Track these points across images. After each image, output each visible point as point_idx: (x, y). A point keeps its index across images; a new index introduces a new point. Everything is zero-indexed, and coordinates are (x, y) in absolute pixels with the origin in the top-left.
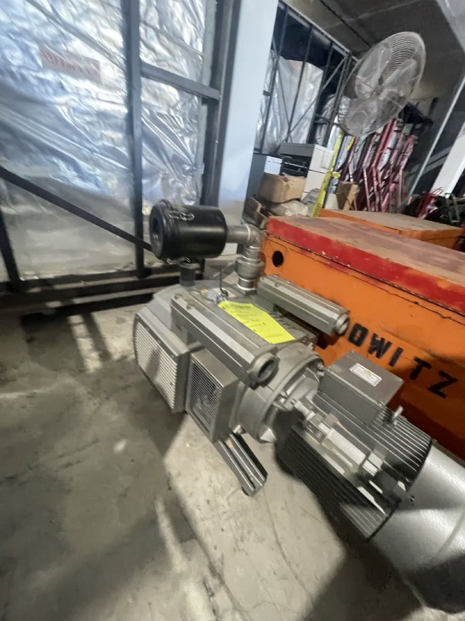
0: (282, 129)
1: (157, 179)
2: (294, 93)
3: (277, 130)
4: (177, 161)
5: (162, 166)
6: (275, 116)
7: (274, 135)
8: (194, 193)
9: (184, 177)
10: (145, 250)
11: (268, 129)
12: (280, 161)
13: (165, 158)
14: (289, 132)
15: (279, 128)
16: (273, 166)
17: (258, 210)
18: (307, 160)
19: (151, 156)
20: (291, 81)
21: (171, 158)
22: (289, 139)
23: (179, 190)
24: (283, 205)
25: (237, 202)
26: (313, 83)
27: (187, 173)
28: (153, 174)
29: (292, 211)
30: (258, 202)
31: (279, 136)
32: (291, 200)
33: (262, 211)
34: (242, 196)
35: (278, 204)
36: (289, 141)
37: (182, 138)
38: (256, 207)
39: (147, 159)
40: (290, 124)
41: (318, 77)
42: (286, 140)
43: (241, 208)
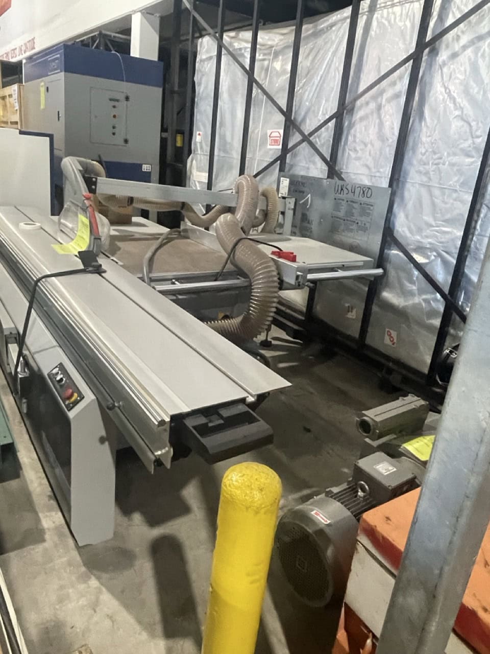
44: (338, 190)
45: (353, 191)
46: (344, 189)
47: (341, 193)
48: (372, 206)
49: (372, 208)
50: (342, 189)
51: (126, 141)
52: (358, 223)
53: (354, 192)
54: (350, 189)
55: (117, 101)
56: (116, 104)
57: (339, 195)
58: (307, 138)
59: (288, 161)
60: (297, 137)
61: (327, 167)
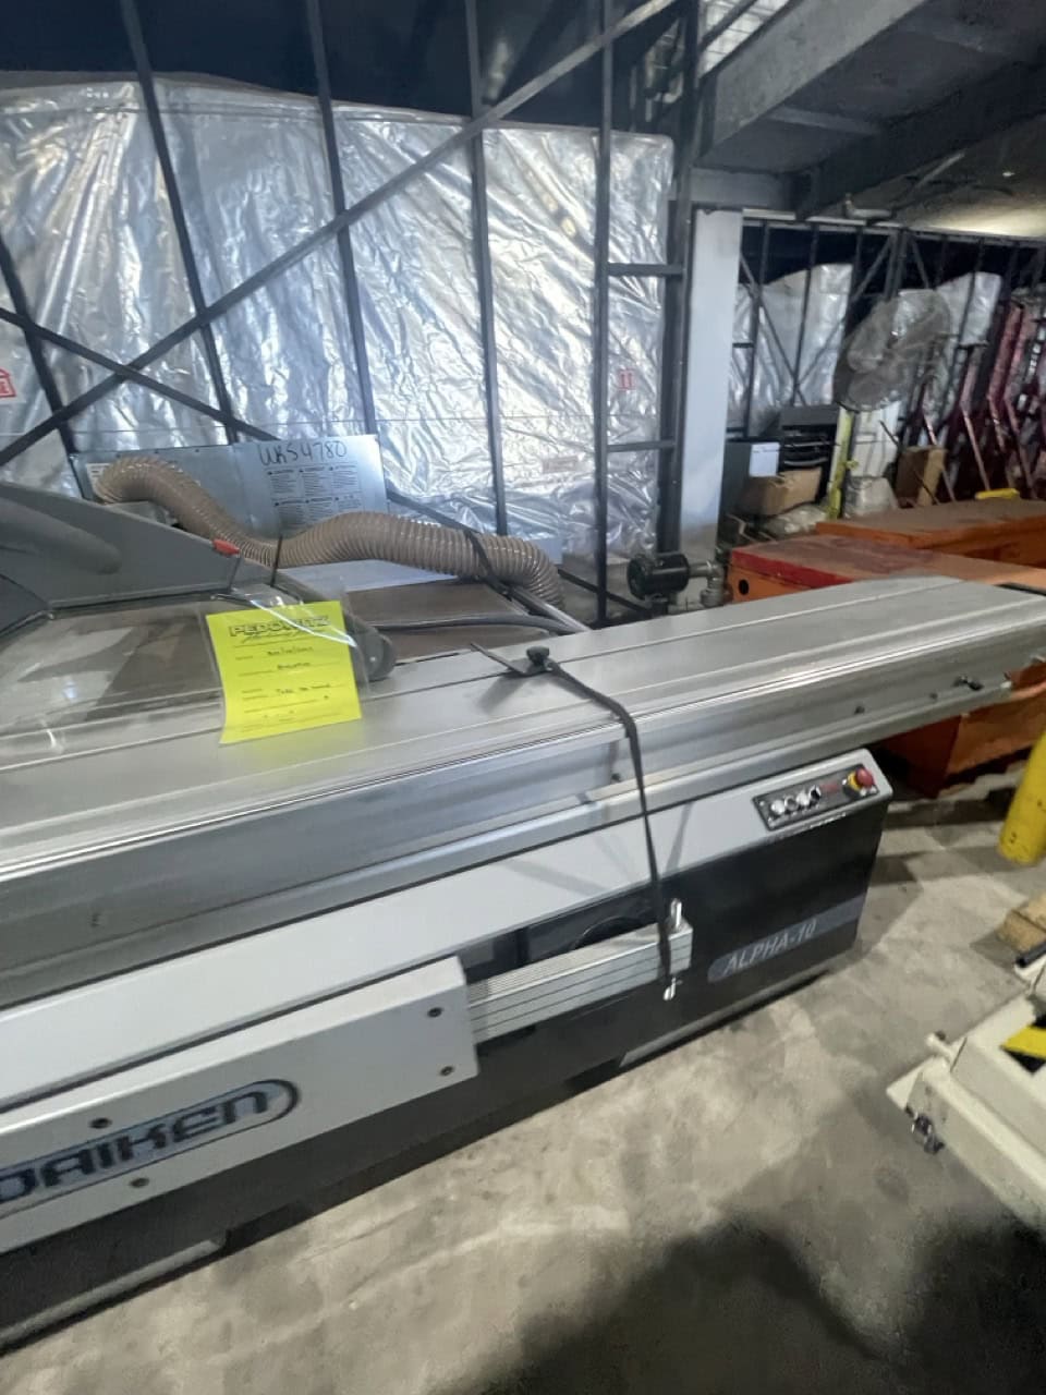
0: (782, 382)
1: (617, 531)
2: (796, 324)
3: (773, 390)
5: (623, 517)
6: (766, 372)
7: (767, 397)
8: (653, 534)
9: (643, 523)
10: (608, 600)
11: (756, 393)
12: (776, 446)
13: (624, 510)
14: (796, 386)
15: (777, 383)
16: (764, 459)
17: (741, 531)
18: (831, 430)
19: (614, 512)
20: (789, 309)
21: (629, 506)
22: (798, 398)
23: (638, 536)
24: (781, 517)
25: (706, 527)
26: (836, 290)
27: (645, 517)
28: (614, 526)
29: (796, 523)
30: (741, 521)
31: (777, 397)
32: (797, 506)
33: (747, 530)
34: (713, 516)
35: (773, 517)
36: (798, 404)
37: (640, 488)
38: (737, 526)
39: (610, 515)
40: (795, 374)
41: (843, 279)
42: (792, 401)
43: (714, 532)
44: (269, 458)
45: (306, 451)
46: (284, 451)
47: (278, 460)
48: (353, 466)
49: (354, 470)
50: (278, 455)
52: (337, 499)
53: (310, 454)
54: (298, 451)
57: (277, 465)
58: (130, 373)
59: (82, 427)
60: (90, 372)
61: (217, 424)
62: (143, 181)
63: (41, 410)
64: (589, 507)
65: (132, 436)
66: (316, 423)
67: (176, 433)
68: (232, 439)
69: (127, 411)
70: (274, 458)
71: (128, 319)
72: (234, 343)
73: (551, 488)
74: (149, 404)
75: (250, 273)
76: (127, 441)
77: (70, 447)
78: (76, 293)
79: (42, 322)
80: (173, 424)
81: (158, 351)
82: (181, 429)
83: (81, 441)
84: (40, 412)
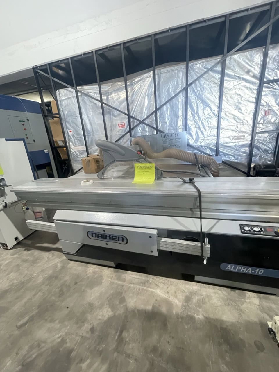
1: (257, 157)
4: (266, 151)
8: (272, 159)
9: (268, 155)
19: (256, 151)
21: (263, 150)
23: (266, 159)
27: (269, 153)
28: (256, 156)
37: (269, 144)
39: (255, 152)
44: (163, 137)
45: (171, 135)
47: (165, 137)
48: (180, 138)
49: (180, 139)
50: (165, 136)
51: (34, 141)
52: (176, 146)
54: (169, 136)
55: (24, 121)
56: (23, 123)
57: (164, 138)
58: (142, 122)
59: (133, 132)
60: (136, 122)
61: (155, 130)
62: (151, 88)
63: (128, 129)
64: (247, 150)
65: (140, 133)
66: (174, 129)
67: (148, 132)
68: (157, 133)
69: (140, 129)
70: (164, 137)
71: (144, 113)
72: (161, 114)
73: (235, 144)
74: (144, 127)
75: (166, 101)
76: (139, 134)
77: (131, 136)
78: (137, 109)
79: (131, 115)
80: (147, 131)
81: (148, 117)
82: (149, 132)
83: (133, 134)
84: (128, 130)
